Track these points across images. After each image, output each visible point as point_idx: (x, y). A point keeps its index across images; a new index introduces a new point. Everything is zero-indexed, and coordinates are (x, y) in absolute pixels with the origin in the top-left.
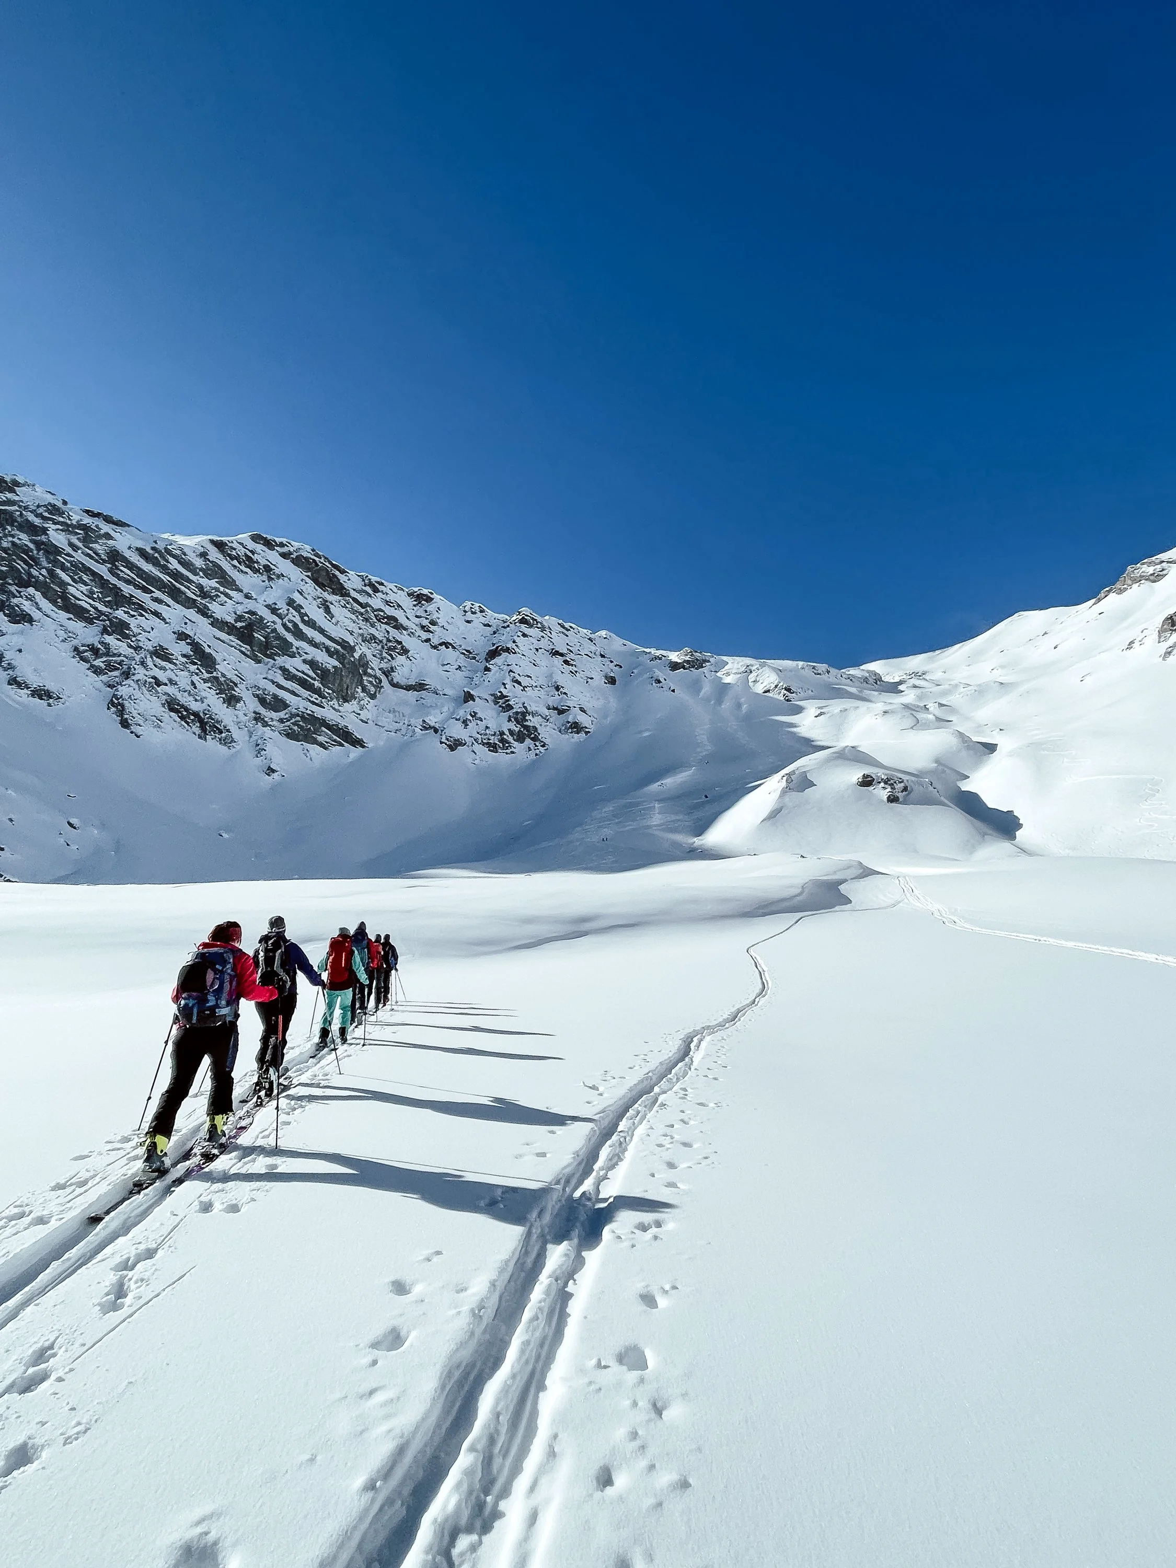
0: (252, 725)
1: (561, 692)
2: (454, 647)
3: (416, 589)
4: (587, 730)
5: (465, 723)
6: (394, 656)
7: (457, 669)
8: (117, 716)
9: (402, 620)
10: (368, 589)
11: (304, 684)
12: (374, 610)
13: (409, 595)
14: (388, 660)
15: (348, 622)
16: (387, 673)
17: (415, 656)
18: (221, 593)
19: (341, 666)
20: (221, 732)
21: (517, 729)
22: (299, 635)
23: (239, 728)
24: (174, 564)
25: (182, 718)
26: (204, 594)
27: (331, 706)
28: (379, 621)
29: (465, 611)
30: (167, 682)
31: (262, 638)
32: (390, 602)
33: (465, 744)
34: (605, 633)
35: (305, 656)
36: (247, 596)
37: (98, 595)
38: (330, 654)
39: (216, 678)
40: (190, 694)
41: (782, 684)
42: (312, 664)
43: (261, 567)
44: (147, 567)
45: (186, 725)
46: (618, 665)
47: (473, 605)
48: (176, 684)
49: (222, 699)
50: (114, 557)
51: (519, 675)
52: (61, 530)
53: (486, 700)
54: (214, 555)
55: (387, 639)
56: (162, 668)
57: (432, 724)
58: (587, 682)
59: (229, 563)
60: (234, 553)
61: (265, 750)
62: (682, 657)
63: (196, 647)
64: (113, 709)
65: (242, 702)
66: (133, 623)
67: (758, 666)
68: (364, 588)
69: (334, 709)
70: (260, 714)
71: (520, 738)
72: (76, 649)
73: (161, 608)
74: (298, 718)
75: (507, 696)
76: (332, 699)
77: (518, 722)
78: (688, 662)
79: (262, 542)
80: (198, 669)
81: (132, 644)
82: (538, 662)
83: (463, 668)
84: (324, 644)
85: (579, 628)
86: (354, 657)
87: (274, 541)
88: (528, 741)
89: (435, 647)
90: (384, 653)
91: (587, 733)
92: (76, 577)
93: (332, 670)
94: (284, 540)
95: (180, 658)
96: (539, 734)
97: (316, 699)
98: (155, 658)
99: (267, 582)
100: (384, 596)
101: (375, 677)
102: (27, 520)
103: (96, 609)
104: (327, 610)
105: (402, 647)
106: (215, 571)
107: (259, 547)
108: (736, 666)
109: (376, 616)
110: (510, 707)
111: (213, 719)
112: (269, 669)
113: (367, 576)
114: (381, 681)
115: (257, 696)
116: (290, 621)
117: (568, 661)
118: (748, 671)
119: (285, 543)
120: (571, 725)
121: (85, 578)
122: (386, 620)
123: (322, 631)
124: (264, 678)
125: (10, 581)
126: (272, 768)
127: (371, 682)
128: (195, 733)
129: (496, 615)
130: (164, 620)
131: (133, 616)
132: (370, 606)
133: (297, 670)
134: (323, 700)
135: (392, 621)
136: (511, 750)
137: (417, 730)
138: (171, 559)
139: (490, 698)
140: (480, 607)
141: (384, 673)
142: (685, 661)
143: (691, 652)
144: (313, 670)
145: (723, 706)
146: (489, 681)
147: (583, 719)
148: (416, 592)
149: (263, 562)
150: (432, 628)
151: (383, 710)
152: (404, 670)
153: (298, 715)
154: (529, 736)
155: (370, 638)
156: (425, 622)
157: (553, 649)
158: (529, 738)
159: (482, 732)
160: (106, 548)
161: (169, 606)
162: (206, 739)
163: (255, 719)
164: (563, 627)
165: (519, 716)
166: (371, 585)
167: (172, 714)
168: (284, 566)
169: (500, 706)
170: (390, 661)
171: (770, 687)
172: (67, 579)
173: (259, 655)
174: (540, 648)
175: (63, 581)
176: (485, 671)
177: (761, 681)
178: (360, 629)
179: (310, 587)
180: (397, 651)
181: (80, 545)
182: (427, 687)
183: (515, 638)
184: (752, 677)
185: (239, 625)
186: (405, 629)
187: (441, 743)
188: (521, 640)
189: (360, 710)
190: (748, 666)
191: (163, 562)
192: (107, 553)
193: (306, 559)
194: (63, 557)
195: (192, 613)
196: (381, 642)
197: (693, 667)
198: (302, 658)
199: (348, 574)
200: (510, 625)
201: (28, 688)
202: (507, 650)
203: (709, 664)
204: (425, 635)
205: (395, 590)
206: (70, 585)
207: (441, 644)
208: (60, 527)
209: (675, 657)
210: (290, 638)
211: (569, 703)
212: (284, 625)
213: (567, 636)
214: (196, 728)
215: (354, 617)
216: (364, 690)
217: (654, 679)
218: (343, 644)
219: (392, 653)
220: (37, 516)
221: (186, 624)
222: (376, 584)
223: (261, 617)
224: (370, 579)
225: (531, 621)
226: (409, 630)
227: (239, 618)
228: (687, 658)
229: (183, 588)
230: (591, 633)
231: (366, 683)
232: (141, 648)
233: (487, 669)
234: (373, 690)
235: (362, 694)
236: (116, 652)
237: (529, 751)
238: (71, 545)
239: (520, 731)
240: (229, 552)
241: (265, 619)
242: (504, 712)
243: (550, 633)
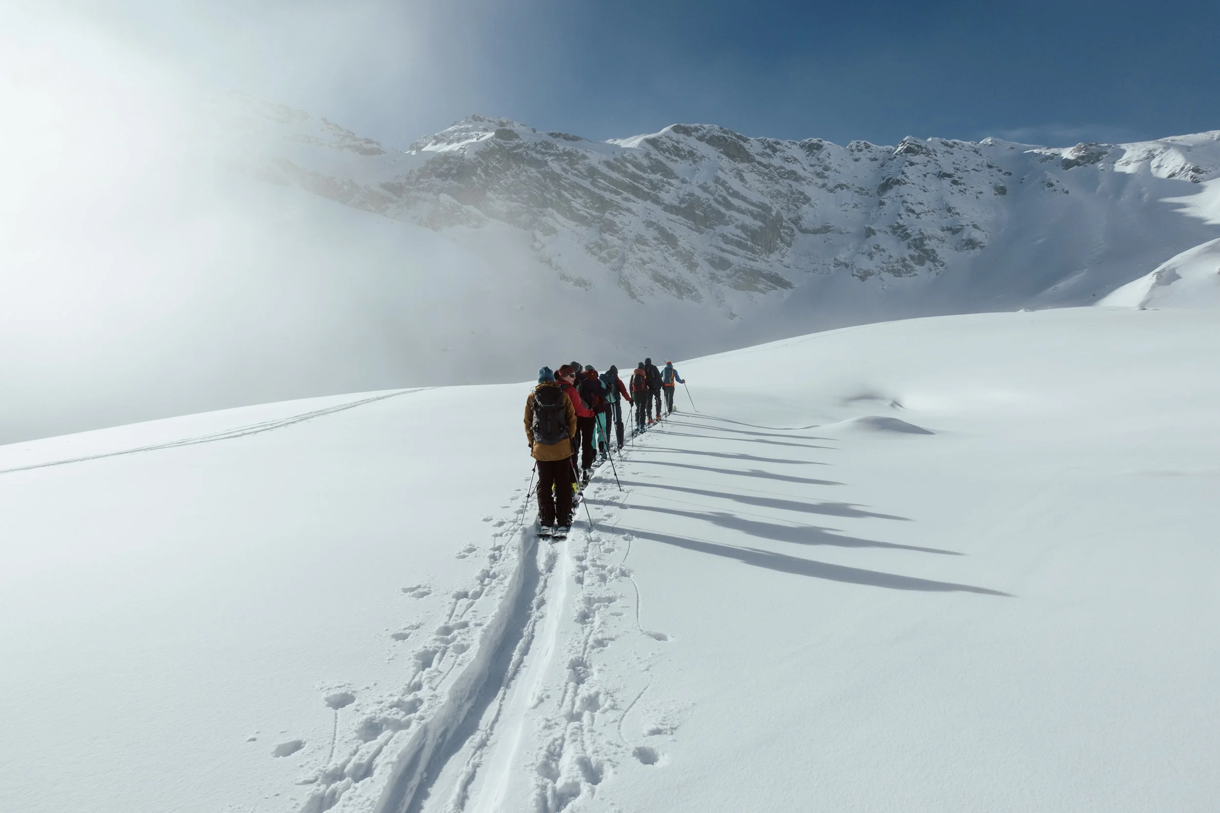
0: (710, 284)
1: (953, 213)
2: (848, 188)
3: (807, 140)
4: (982, 245)
5: (871, 256)
6: (799, 206)
7: (853, 207)
8: (626, 291)
9: (801, 172)
10: (768, 151)
11: (740, 245)
12: (776, 169)
13: (802, 147)
14: (795, 210)
15: (757, 184)
16: (796, 221)
17: (817, 202)
18: (666, 183)
19: (765, 226)
20: (692, 292)
21: (916, 254)
22: (728, 206)
23: (702, 287)
24: (631, 169)
25: (664, 285)
26: (654, 186)
27: (762, 259)
28: (781, 177)
29: (852, 151)
30: (649, 261)
31: (701, 213)
32: (788, 158)
33: (873, 274)
34: (990, 140)
35: (737, 223)
36: (684, 181)
37: (590, 205)
38: (755, 217)
39: (680, 252)
40: (665, 267)
41: (1188, 165)
42: (744, 228)
43: (686, 153)
44: (615, 175)
45: (668, 291)
46: (1007, 173)
47: (858, 143)
48: (655, 261)
49: (686, 267)
50: (592, 172)
51: (912, 203)
52: (555, 160)
53: (885, 232)
54: (654, 152)
55: (791, 192)
56: (644, 251)
57: (843, 261)
58: (977, 197)
59: (663, 156)
60: (665, 146)
61: (725, 301)
62: (1075, 154)
63: (662, 231)
64: (623, 287)
65: (699, 267)
66: (616, 220)
67: (1162, 149)
68: (765, 151)
69: (764, 261)
70: (714, 274)
71: (920, 261)
72: (587, 247)
73: (630, 205)
74: (741, 273)
75: (904, 226)
76: (762, 253)
77: (917, 247)
78: (1082, 158)
79: (681, 131)
80: (666, 247)
81: (620, 236)
82: (928, 187)
83: (859, 206)
84: (748, 209)
85: (963, 142)
86: (772, 215)
87: (690, 128)
88: (928, 264)
89: (831, 191)
90: (790, 205)
91: (982, 247)
92: (574, 194)
93: (759, 230)
94: (697, 125)
95: (653, 241)
96: (937, 255)
97: (751, 255)
98: (637, 245)
99: (693, 165)
100: (782, 154)
101: (789, 228)
102: (532, 157)
103: (591, 214)
104: (742, 179)
105: (805, 197)
106: (657, 167)
107: (681, 136)
108: (1137, 153)
109: (778, 173)
110: (908, 236)
111: (684, 283)
112: (712, 238)
113: (766, 139)
114: (793, 230)
115: (708, 260)
116: (720, 196)
117: (957, 181)
118: (1151, 157)
119: (698, 127)
120: (966, 243)
121: (580, 193)
122: (787, 175)
123: (744, 199)
124: (710, 246)
125: (532, 205)
126: (733, 314)
127: (786, 233)
128: (674, 296)
129: (881, 147)
130: (634, 213)
131: (616, 215)
132: (772, 166)
133: (733, 235)
134: (756, 255)
135: (793, 175)
136: (913, 273)
137: (832, 268)
138: (628, 165)
139: (889, 230)
140: (865, 143)
141: (793, 222)
142: (1079, 157)
143: (1085, 147)
144: (744, 233)
145: (1122, 200)
146: (885, 214)
147: (976, 235)
148: (807, 143)
149: (687, 149)
150: (827, 173)
151: (800, 254)
152: (809, 215)
153: (740, 271)
154: (928, 258)
155: (777, 194)
156: (819, 170)
157: (940, 172)
158: (929, 260)
159: (887, 261)
160: (585, 166)
161: (635, 202)
162: (682, 298)
163: (711, 278)
164: (946, 145)
165: (918, 243)
166: (770, 146)
167: (657, 284)
168: (703, 148)
169: (899, 236)
170: (796, 210)
171: (1176, 170)
172: (569, 196)
173: (702, 227)
174: (928, 173)
175: (567, 199)
176: (880, 205)
177: (1166, 166)
178: (768, 187)
179: (725, 162)
180: (801, 201)
181: (568, 168)
182: (832, 228)
183: (903, 168)
184: (1154, 163)
185: (683, 206)
186: (804, 180)
187: (853, 275)
188: (909, 170)
189: (783, 258)
190: (1151, 151)
191: (623, 169)
192: (586, 170)
193: (718, 138)
194: (564, 181)
195: (649, 204)
196: (786, 195)
197: (1088, 161)
198: (735, 224)
199: (749, 141)
200: (897, 156)
201: (572, 280)
202: (898, 182)
203: (1106, 155)
204: (820, 182)
205: (789, 145)
206: (572, 201)
207: (836, 187)
208: (554, 158)
209: (1068, 153)
210: (723, 210)
211: (964, 223)
212: (715, 200)
213: (952, 154)
214: (674, 292)
215: (761, 178)
216: (782, 241)
217: (1046, 183)
218: (763, 206)
219: (797, 203)
220: (537, 152)
221: (649, 214)
222: (774, 145)
223: (698, 197)
224: (768, 142)
225: (916, 148)
226: (807, 180)
227: (682, 201)
228: (1081, 154)
229: (640, 186)
230: (975, 144)
231: (783, 235)
232: (627, 238)
233: (882, 203)
234: (788, 238)
235: (781, 245)
236: (612, 244)
237: (930, 271)
238: (564, 170)
239: (919, 256)
240: (662, 147)
241: (701, 198)
242: (903, 241)
243: (936, 155)
